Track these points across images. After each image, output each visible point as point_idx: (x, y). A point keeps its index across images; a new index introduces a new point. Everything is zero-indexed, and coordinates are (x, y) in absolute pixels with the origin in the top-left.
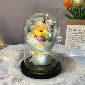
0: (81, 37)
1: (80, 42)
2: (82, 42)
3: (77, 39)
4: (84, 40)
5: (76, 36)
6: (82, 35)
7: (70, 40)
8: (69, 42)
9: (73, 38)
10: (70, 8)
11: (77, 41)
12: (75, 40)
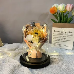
0: (64, 37)
1: (63, 41)
2: (64, 42)
3: (60, 39)
4: (66, 40)
5: (60, 36)
6: (64, 36)
7: (55, 39)
8: (54, 41)
9: (58, 38)
10: (55, 14)
11: (60, 40)
12: (59, 40)
